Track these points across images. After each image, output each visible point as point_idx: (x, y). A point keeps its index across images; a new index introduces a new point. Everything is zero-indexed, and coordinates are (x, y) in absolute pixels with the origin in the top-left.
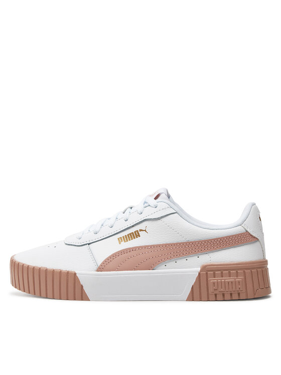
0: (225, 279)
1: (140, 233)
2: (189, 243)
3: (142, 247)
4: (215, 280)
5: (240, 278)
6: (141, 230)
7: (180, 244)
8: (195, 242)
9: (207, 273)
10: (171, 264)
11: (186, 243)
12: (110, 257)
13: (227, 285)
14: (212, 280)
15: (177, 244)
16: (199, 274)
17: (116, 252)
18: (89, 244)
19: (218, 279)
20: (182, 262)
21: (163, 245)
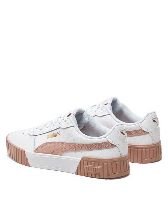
0: (92, 167)
1: (57, 134)
2: (77, 144)
3: (56, 142)
4: (87, 166)
5: (100, 167)
6: (58, 133)
7: (73, 144)
8: (80, 144)
9: (84, 162)
10: (69, 154)
11: (76, 144)
12: (41, 145)
13: (93, 169)
14: (86, 166)
15: (71, 144)
16: (80, 161)
17: (44, 143)
18: (36, 136)
19: (89, 166)
20: (73, 153)
21: (65, 143)
